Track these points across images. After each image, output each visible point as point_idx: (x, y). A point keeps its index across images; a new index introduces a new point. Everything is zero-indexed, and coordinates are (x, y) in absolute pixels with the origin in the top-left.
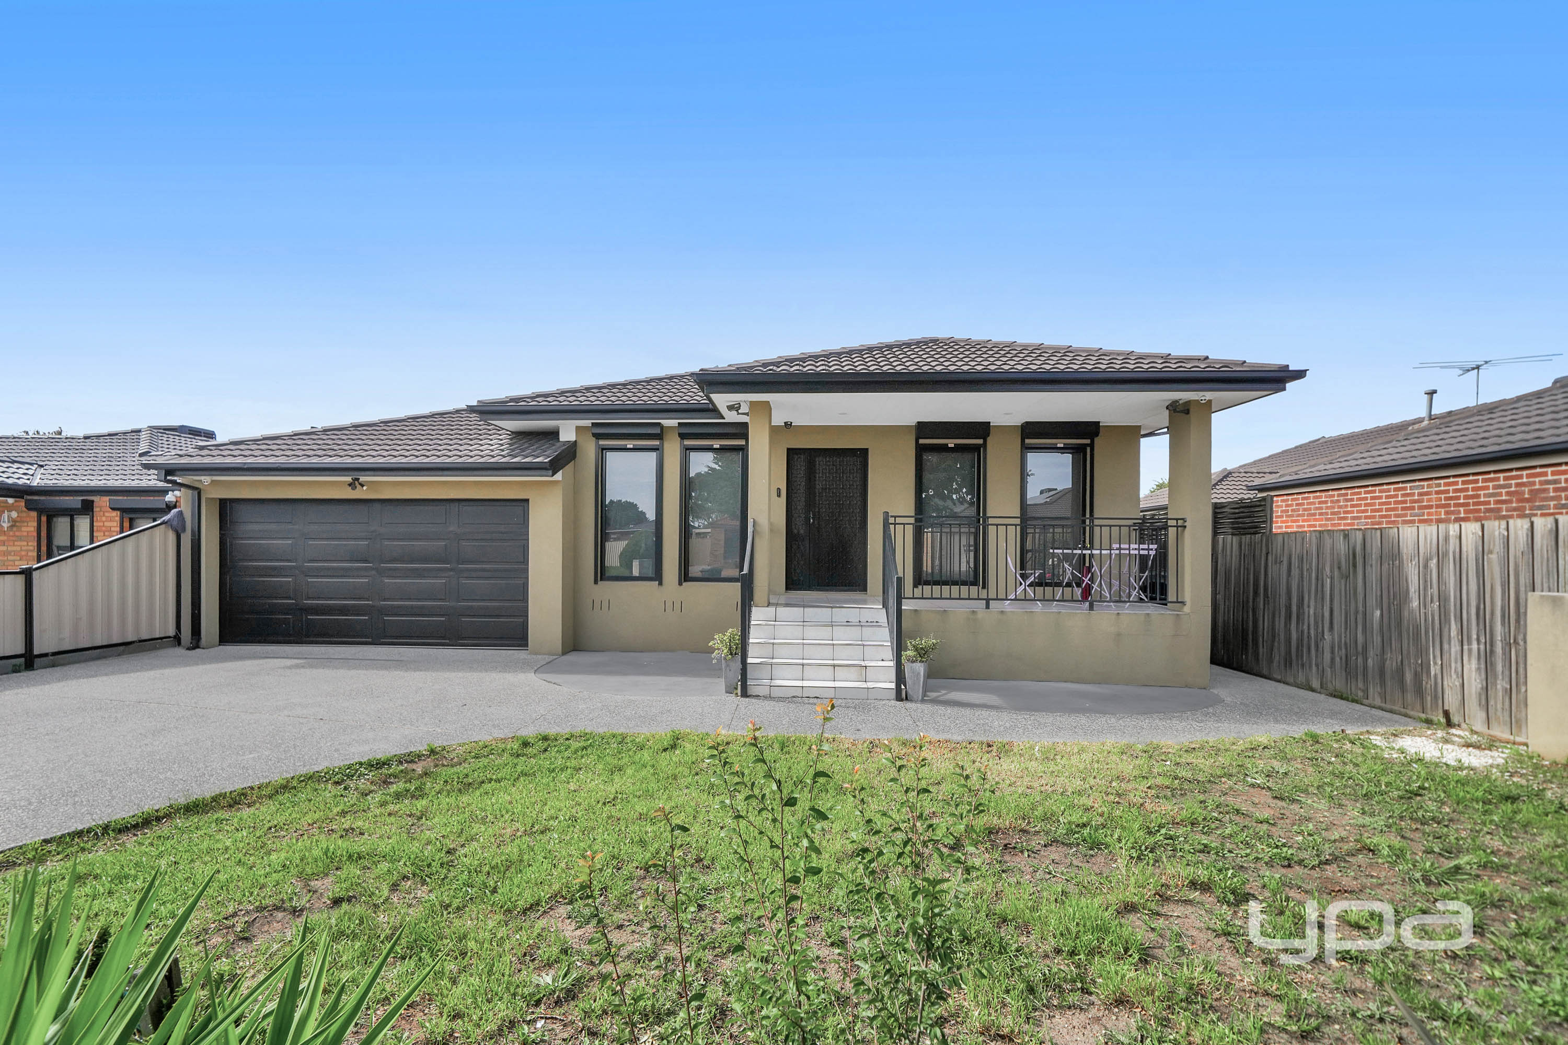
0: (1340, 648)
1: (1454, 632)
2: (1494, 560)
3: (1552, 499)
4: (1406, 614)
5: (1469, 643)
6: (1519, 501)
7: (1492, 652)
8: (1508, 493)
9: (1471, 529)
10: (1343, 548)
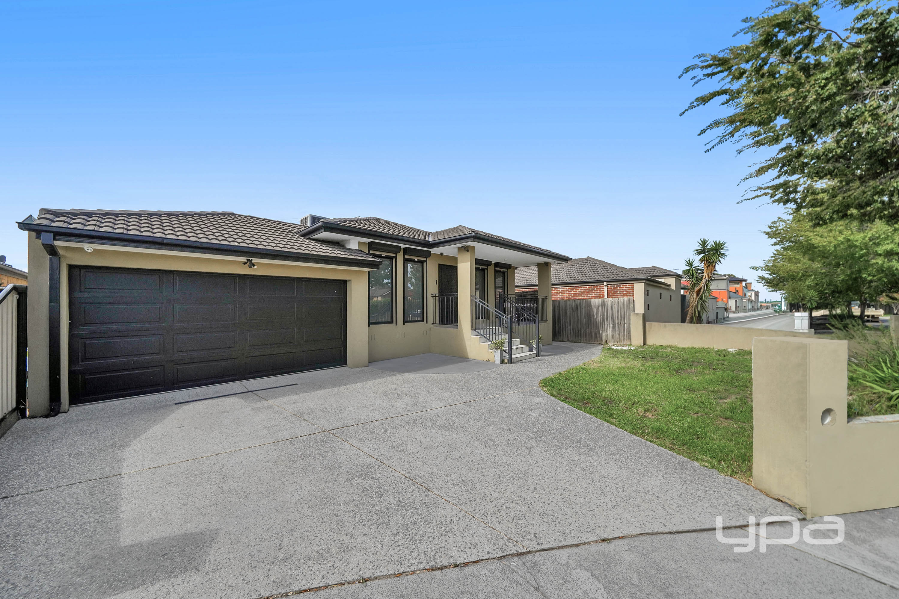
0: (573, 329)
1: (606, 323)
2: (616, 307)
3: (594, 293)
4: (593, 320)
5: (610, 325)
6: (586, 293)
7: (615, 326)
8: (584, 291)
10: (574, 304)
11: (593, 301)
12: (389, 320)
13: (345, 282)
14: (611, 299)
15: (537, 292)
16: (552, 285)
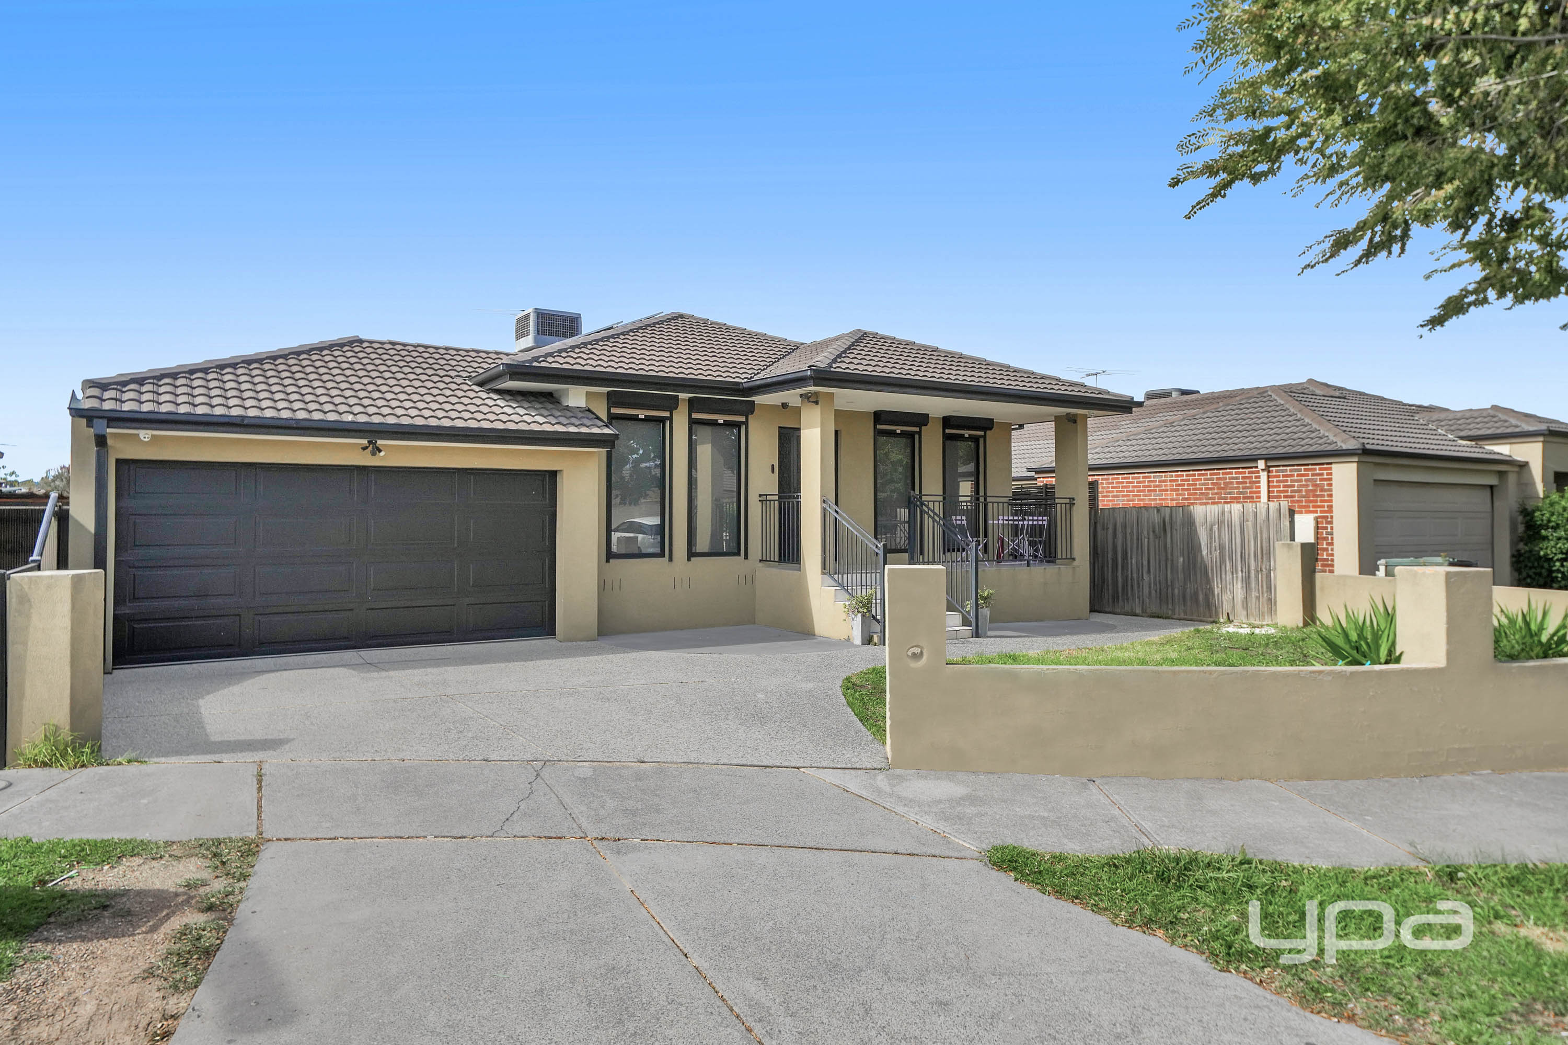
1: (1228, 568)
2: (1249, 525)
3: (1236, 488)
4: (1198, 560)
5: (1237, 573)
6: (1218, 489)
7: (1249, 577)
8: (1212, 484)
9: (1236, 508)
10: (1156, 518)
11: (1199, 511)
12: (658, 550)
13: (553, 474)
14: (1239, 506)
15: (1053, 487)
16: (1090, 469)
